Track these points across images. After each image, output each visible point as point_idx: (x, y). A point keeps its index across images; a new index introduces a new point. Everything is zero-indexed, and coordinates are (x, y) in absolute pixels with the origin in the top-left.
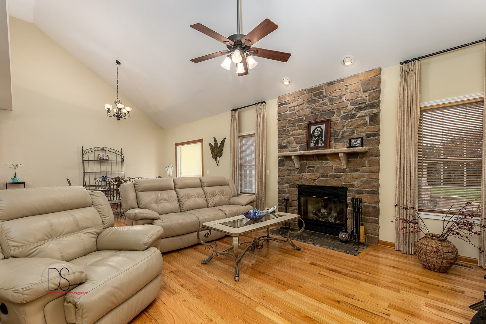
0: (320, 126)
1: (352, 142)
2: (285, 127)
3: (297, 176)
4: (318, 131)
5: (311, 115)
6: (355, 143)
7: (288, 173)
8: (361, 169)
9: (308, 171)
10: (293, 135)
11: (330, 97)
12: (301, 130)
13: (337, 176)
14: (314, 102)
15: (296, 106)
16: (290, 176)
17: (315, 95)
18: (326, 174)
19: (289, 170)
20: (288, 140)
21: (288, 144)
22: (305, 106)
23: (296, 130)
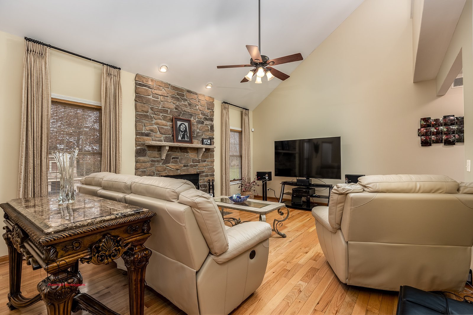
0: (184, 123)
1: (204, 141)
2: (147, 112)
3: (162, 167)
4: (183, 127)
5: (174, 110)
6: (206, 142)
7: (151, 164)
8: (207, 160)
9: (172, 161)
10: (157, 124)
11: (189, 102)
12: (165, 121)
13: (195, 165)
14: (178, 100)
15: (160, 95)
16: (154, 168)
17: (178, 94)
18: (187, 164)
19: (152, 161)
20: (152, 127)
21: (150, 132)
22: (169, 99)
23: (160, 119)
